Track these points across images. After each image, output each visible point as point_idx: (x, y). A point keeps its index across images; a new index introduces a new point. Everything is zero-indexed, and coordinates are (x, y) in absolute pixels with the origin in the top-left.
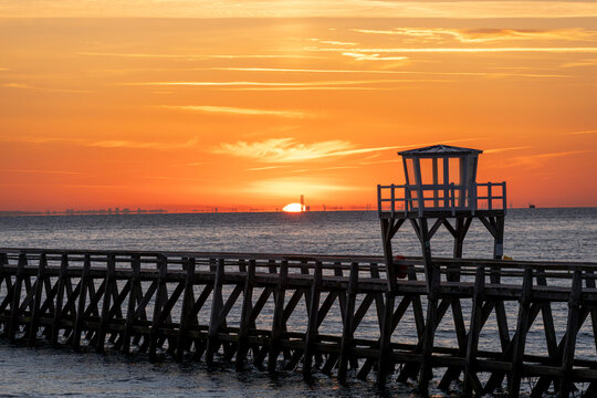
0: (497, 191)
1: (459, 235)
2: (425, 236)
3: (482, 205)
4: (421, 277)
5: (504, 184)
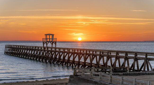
0: (56, 39)
1: (52, 44)
2: (47, 44)
3: (54, 41)
4: (46, 49)
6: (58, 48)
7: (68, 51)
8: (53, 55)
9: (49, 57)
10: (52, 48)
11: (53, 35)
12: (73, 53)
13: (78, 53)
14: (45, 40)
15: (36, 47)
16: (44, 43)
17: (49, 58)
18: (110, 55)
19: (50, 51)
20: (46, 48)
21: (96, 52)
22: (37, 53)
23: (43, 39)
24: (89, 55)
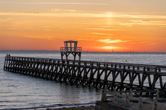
1: (75, 56)
2: (67, 56)
3: (78, 51)
4: (66, 63)
5: (81, 47)
6: (83, 61)
7: (97, 65)
8: (75, 71)
9: (70, 74)
10: (74, 61)
11: (76, 43)
12: (105, 70)
13: (112, 69)
14: (64, 50)
15: (50, 60)
16: (63, 54)
17: (70, 76)
18: (159, 72)
19: (71, 66)
20: (66, 61)
21: (138, 68)
22: (52, 69)
23: (62, 48)
24: (128, 72)
